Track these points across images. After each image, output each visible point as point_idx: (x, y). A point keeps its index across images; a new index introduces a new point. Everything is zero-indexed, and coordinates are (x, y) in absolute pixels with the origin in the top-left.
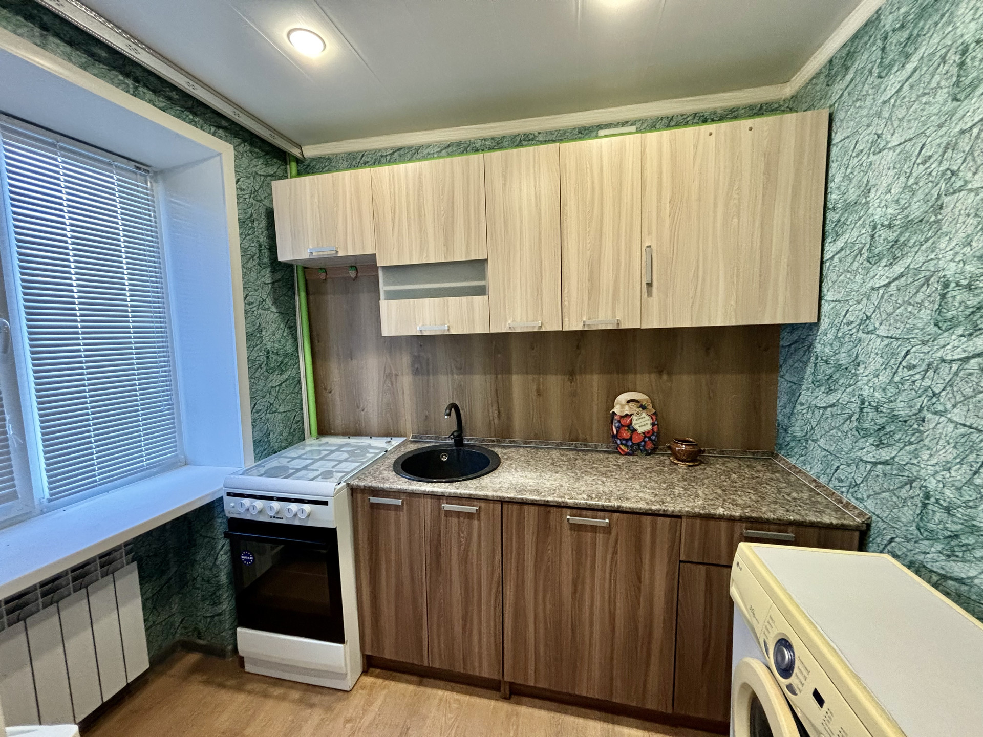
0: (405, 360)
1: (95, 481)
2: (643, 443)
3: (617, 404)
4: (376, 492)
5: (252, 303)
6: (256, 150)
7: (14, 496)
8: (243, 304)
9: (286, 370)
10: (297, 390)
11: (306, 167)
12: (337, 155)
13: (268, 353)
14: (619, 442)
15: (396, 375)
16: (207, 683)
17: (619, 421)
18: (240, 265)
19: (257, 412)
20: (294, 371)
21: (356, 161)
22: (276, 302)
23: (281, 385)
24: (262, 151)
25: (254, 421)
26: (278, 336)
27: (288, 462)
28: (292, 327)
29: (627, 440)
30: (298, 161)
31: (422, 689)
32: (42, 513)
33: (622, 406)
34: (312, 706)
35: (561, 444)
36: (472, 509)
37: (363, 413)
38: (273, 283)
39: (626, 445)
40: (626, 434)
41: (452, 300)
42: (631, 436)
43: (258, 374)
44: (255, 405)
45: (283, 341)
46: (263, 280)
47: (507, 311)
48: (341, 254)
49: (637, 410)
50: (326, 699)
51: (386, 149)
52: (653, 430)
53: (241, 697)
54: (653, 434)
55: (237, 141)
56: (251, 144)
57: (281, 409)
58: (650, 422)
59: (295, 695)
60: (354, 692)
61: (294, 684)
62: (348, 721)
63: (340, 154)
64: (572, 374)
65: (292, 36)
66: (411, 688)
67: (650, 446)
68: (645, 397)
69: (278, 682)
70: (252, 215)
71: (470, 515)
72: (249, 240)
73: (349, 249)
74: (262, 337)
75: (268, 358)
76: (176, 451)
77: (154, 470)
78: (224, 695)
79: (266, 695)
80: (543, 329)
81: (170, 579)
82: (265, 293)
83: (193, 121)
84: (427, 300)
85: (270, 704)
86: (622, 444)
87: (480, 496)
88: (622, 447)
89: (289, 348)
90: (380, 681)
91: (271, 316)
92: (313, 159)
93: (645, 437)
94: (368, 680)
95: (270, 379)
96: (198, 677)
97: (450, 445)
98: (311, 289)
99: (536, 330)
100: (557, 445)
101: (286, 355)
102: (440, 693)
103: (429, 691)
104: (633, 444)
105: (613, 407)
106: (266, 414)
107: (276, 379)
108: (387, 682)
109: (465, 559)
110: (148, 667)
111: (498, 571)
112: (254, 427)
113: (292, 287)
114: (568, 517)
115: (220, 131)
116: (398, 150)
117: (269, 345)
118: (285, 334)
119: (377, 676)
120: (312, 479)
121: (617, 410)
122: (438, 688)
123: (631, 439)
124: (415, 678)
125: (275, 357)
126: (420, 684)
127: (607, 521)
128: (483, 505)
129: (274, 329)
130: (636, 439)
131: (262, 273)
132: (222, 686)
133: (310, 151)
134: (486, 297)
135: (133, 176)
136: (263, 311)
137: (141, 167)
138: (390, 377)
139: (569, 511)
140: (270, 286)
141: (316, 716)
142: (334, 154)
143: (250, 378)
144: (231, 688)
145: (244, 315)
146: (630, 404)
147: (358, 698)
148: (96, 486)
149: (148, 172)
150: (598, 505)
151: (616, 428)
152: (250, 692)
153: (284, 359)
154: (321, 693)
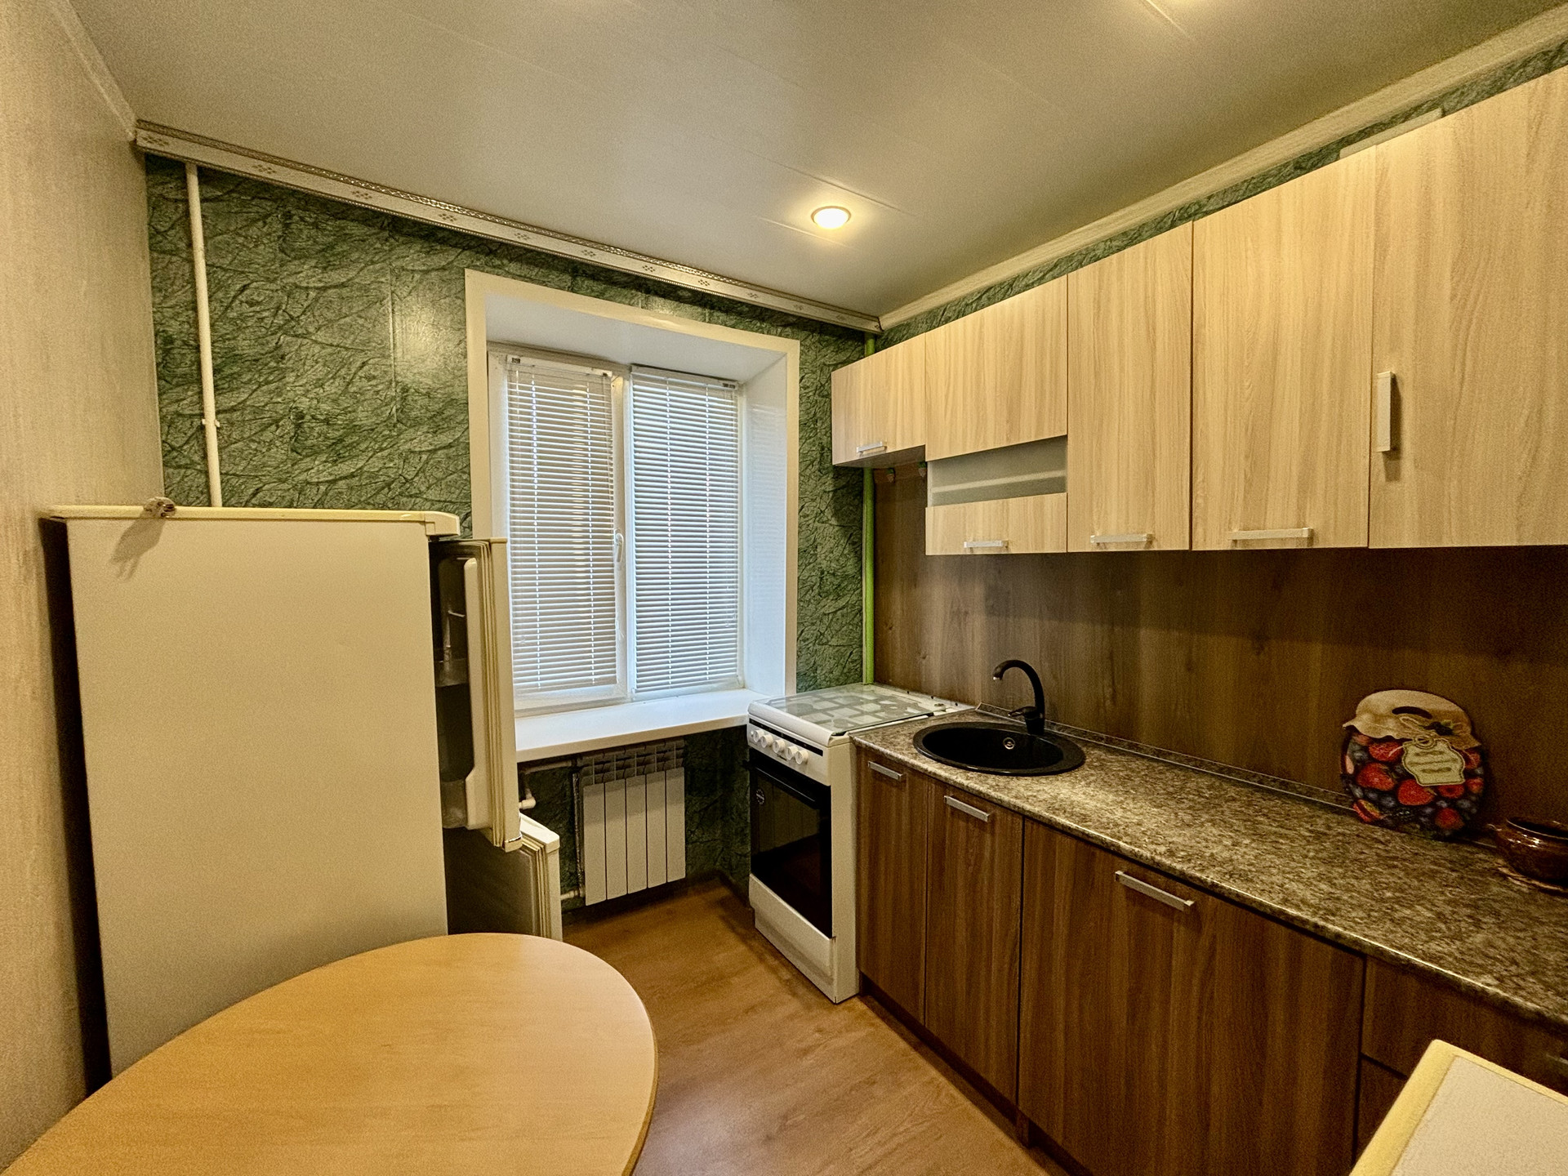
0: (978, 591)
1: (668, 683)
2: (1429, 810)
3: (1367, 710)
4: (881, 758)
5: (808, 515)
6: (827, 337)
7: (613, 681)
8: (797, 517)
9: (844, 595)
10: (856, 620)
11: (884, 340)
12: (915, 317)
13: (822, 573)
14: (1358, 793)
15: (966, 613)
16: (723, 918)
17: (1365, 749)
18: (798, 472)
19: (804, 641)
20: (855, 598)
21: (936, 318)
22: (836, 513)
23: (835, 612)
24: (834, 336)
25: (799, 651)
26: (836, 553)
27: (816, 701)
28: (856, 543)
29: (1382, 794)
30: (876, 337)
31: (914, 1055)
32: (632, 701)
33: (1378, 718)
34: (794, 994)
35: (1230, 771)
36: (984, 816)
37: (924, 662)
38: (835, 491)
39: (1377, 804)
40: (1381, 780)
41: (1013, 502)
42: (1396, 788)
43: (808, 597)
44: (802, 632)
45: (842, 561)
46: (823, 488)
47: (1095, 518)
48: (889, 450)
49: (1423, 733)
50: (811, 997)
51: (972, 294)
52: (1465, 785)
53: (742, 948)
54: (1465, 796)
55: (803, 334)
56: (820, 333)
57: (834, 642)
58: (1458, 766)
59: (785, 974)
60: (840, 1007)
61: (788, 964)
62: (820, 1031)
63: (919, 315)
64: (1260, 639)
65: (816, 217)
66: (903, 1045)
67: (1451, 822)
68: (1453, 707)
69: (777, 954)
70: (815, 414)
71: (979, 822)
72: (810, 443)
73: (898, 445)
74: (816, 555)
75: (821, 579)
76: (735, 671)
77: (715, 685)
78: (731, 939)
79: (762, 960)
80: (1155, 548)
81: (716, 801)
82: (824, 504)
83: (761, 328)
84: (981, 504)
85: (761, 968)
86: (1365, 798)
87: (992, 797)
88: (1368, 806)
89: (851, 569)
90: (870, 1013)
91: (830, 530)
92: (891, 330)
93: (1439, 797)
94: (860, 1006)
95: (822, 604)
96: (721, 911)
97: (1020, 728)
98: (879, 496)
99: (1141, 548)
100: (1221, 770)
101: (845, 577)
102: (934, 1073)
103: (921, 1061)
104: (1398, 806)
105: (1354, 716)
106: (814, 645)
107: (829, 605)
108: (878, 1021)
109: (973, 885)
110: (684, 876)
111: (1015, 924)
112: (798, 656)
113: (861, 494)
114: (1119, 873)
115: (788, 330)
116: (986, 292)
117: (824, 564)
118: (846, 552)
119: (872, 1008)
120: (817, 723)
121: (1361, 723)
122: (936, 1066)
123: (1393, 793)
124: (913, 1038)
125: (830, 579)
126: (916, 1048)
127: (1189, 903)
128: (998, 812)
129: (832, 545)
130: (1409, 798)
131: (822, 480)
132: (733, 929)
133: (888, 321)
134: (1063, 495)
135: (721, 394)
136: (820, 525)
137: (729, 384)
138: (959, 615)
139: (1126, 865)
140: (831, 495)
141: (793, 1005)
142: (911, 318)
143: (799, 601)
144: (738, 934)
145: (797, 529)
146: (1403, 716)
147: (839, 1017)
148: (668, 688)
149: (734, 387)
150: (1174, 869)
151: (1353, 760)
152: (751, 948)
153: (842, 581)
154: (807, 987)
